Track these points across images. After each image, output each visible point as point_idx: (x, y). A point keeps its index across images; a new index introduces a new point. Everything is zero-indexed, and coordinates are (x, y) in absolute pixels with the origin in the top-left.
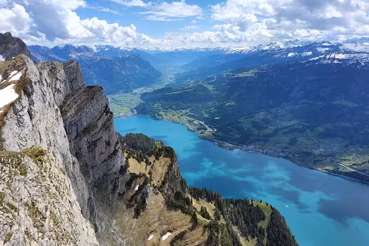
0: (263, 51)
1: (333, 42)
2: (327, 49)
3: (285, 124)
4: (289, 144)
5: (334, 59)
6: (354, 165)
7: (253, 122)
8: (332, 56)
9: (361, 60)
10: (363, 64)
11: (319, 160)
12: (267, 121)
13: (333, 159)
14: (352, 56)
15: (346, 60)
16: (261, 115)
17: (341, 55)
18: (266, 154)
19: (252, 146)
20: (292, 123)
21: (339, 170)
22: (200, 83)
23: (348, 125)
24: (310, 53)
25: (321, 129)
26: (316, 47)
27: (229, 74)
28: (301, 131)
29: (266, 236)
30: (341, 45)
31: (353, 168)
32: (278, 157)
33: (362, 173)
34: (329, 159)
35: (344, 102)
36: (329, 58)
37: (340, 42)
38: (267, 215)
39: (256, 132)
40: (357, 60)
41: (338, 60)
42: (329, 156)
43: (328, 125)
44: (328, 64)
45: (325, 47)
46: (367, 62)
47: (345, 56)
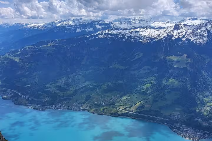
0: (57, 27)
1: (107, 22)
2: (103, 26)
3: (81, 86)
5: (108, 34)
7: (57, 86)
8: (107, 31)
9: (125, 35)
10: (127, 38)
12: (68, 85)
13: (114, 106)
14: (119, 31)
15: (117, 35)
16: (63, 80)
17: (112, 31)
18: (70, 110)
19: (60, 105)
20: (86, 84)
21: (118, 113)
22: (7, 55)
23: (121, 82)
24: (92, 29)
25: (105, 87)
26: (95, 25)
27: (32, 47)
28: (92, 89)
30: (112, 23)
31: (126, 110)
32: (80, 110)
33: (131, 112)
34: (111, 106)
36: (105, 33)
37: (111, 21)
39: (61, 94)
40: (123, 35)
41: (111, 34)
42: (112, 104)
43: (108, 84)
44: (104, 38)
45: (101, 25)
46: (129, 36)
47: (115, 32)
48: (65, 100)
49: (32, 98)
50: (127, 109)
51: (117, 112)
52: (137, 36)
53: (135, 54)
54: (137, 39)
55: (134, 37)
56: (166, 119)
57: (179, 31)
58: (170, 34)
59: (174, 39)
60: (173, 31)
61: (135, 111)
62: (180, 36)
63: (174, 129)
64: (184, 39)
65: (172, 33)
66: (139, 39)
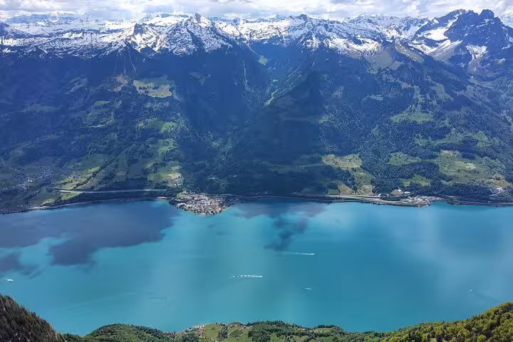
5: (3, 46)
6: (78, 185)
9: (42, 46)
10: (46, 52)
11: (31, 197)
13: (49, 188)
14: (27, 41)
15: (22, 47)
17: (11, 40)
21: (63, 199)
23: (53, 137)
25: (19, 152)
30: (8, 26)
31: (78, 190)
33: (90, 192)
34: (44, 189)
37: (3, 21)
40: (36, 47)
41: (9, 47)
42: (43, 185)
43: (26, 145)
46: (51, 49)
47: (18, 42)
50: (80, 187)
51: (60, 198)
52: (67, 48)
53: (72, 81)
54: (69, 53)
55: (62, 49)
56: (160, 189)
57: (145, 36)
58: (130, 42)
59: (139, 50)
60: (133, 35)
61: (98, 188)
62: (149, 45)
63: (179, 202)
64: (156, 49)
65: (133, 39)
66: (74, 53)
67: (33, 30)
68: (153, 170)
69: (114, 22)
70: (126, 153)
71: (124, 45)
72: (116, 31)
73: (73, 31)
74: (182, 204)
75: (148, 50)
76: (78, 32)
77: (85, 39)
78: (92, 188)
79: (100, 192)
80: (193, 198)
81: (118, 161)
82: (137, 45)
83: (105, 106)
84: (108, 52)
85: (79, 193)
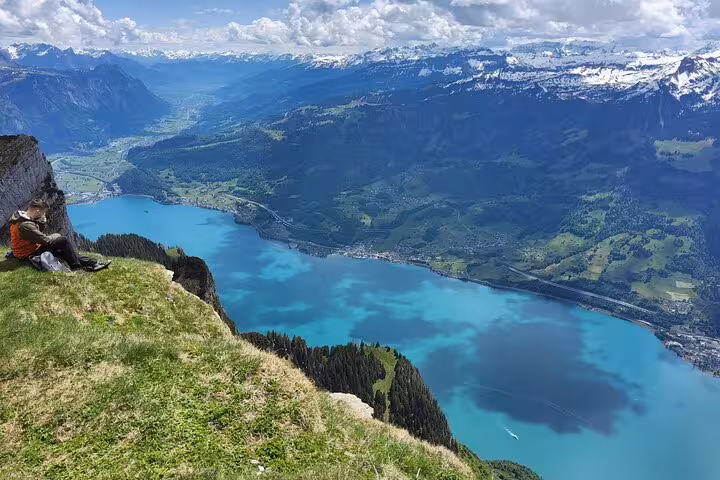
0: (374, 65)
1: (496, 50)
2: (487, 62)
3: (417, 203)
4: (424, 238)
5: (498, 80)
6: (533, 268)
7: (361, 202)
8: (496, 74)
9: (543, 82)
10: (546, 91)
11: (476, 265)
12: (385, 198)
13: (499, 261)
14: (528, 75)
15: (519, 83)
16: (376, 188)
17: (509, 74)
19: (362, 247)
20: (430, 200)
21: (510, 279)
22: (256, 125)
23: (520, 199)
24: (458, 70)
25: (478, 209)
26: (467, 58)
27: (313, 107)
28: (444, 214)
29: (387, 406)
30: (510, 55)
31: (531, 274)
32: (408, 264)
33: (546, 282)
34: (492, 259)
35: (515, 160)
36: (490, 78)
37: (508, 49)
38: (390, 369)
39: (368, 220)
40: (536, 83)
41: (505, 82)
42: (492, 255)
43: (489, 202)
44: (487, 90)
45: (482, 58)
46: (552, 87)
47: (516, 77)
48: (376, 235)
49: (300, 226)
50: (535, 271)
51: (508, 277)
52: (574, 87)
53: (566, 132)
54: (574, 94)
55: (566, 88)
56: (648, 308)
57: (693, 76)
58: (667, 84)
59: (678, 97)
60: (675, 75)
61: (558, 279)
62: (697, 90)
63: (670, 339)
64: (707, 97)
65: (673, 80)
66: (580, 95)
67: (538, 62)
68: (645, 278)
69: (651, 55)
70: (611, 242)
71: (657, 88)
72: (650, 67)
73: (588, 65)
74: (675, 343)
75: (693, 97)
76: (594, 67)
77: (601, 76)
78: (550, 277)
79: (558, 286)
80: (698, 342)
81: (595, 251)
82: (677, 89)
83: (602, 171)
84: (628, 97)
85: (531, 278)
